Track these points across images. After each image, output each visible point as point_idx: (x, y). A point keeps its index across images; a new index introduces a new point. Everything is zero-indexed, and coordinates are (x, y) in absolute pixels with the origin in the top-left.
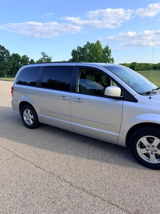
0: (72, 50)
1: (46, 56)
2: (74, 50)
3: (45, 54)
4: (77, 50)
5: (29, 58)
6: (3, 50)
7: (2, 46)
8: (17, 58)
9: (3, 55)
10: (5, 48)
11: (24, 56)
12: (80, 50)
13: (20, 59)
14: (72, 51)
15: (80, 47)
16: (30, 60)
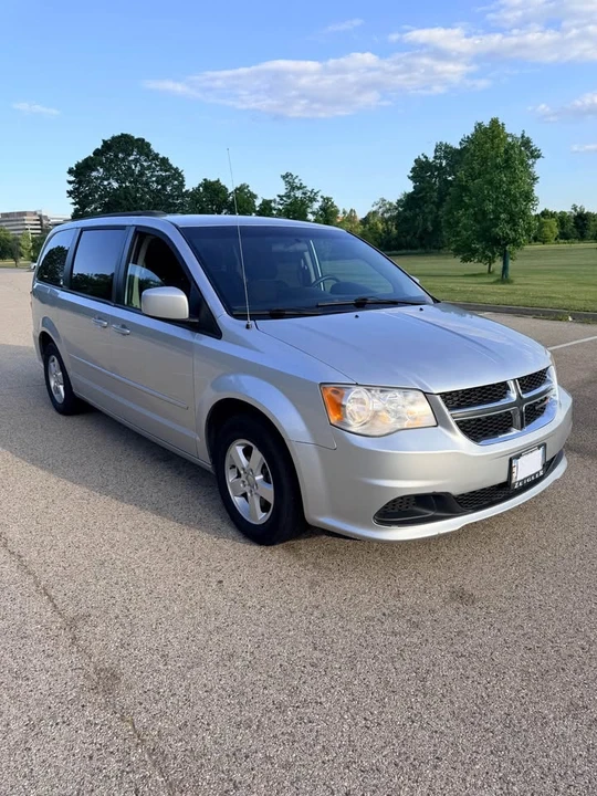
0: (416, 161)
1: (299, 189)
2: (422, 157)
3: (296, 181)
4: (435, 157)
5: (255, 197)
6: (166, 171)
7: (161, 156)
8: (217, 195)
9: (164, 188)
10: (171, 162)
11: (241, 190)
12: (445, 157)
13: (225, 201)
14: (413, 164)
15: (447, 146)
16: (258, 202)
